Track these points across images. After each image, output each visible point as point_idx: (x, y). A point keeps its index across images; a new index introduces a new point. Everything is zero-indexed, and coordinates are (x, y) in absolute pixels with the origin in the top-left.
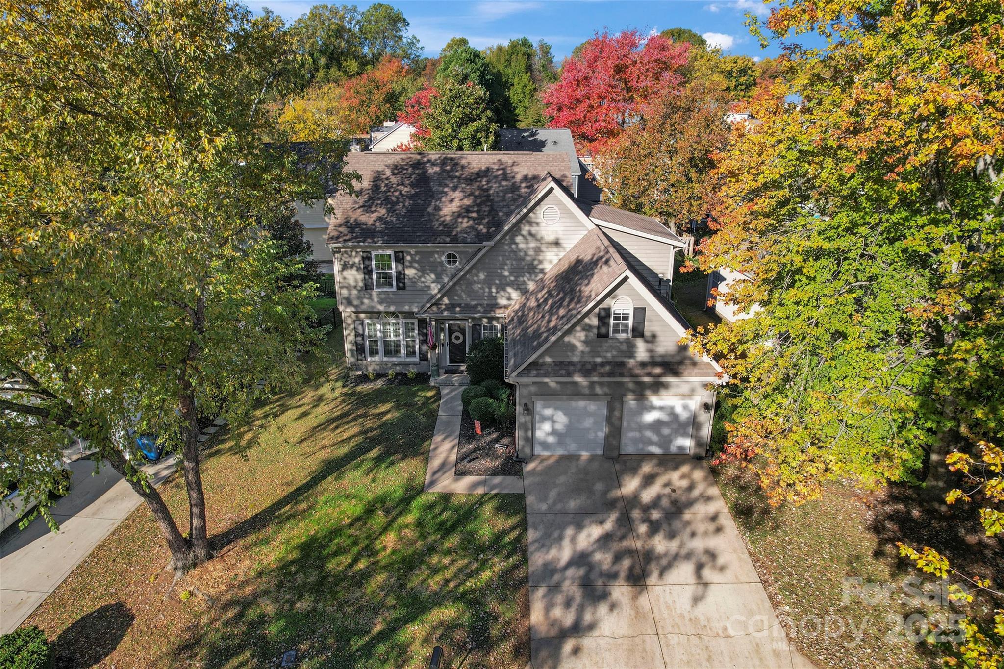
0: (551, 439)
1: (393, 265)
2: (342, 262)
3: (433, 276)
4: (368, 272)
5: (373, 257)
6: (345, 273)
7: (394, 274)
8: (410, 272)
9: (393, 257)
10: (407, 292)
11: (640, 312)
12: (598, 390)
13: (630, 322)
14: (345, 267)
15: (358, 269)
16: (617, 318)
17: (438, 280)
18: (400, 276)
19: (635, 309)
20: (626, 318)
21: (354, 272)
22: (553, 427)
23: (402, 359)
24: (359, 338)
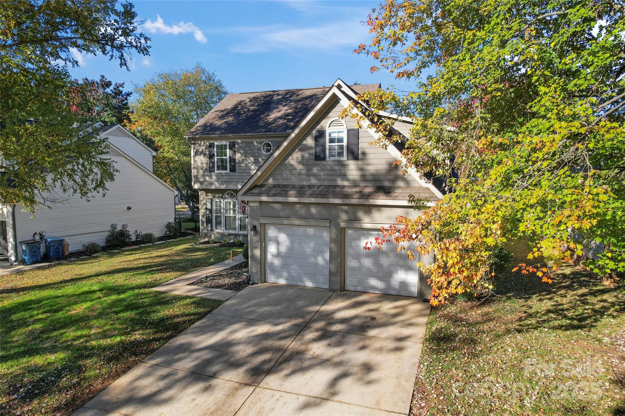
1: (228, 150)
2: (195, 151)
3: (252, 159)
4: (211, 156)
5: (215, 146)
6: (197, 158)
7: (228, 159)
8: (238, 156)
9: (228, 146)
10: (236, 174)
11: (354, 134)
13: (345, 143)
14: (196, 154)
15: (205, 155)
16: (332, 141)
17: (256, 162)
18: (232, 160)
19: (349, 131)
20: (340, 140)
21: (202, 157)
22: (278, 249)
23: (236, 232)
24: (208, 212)
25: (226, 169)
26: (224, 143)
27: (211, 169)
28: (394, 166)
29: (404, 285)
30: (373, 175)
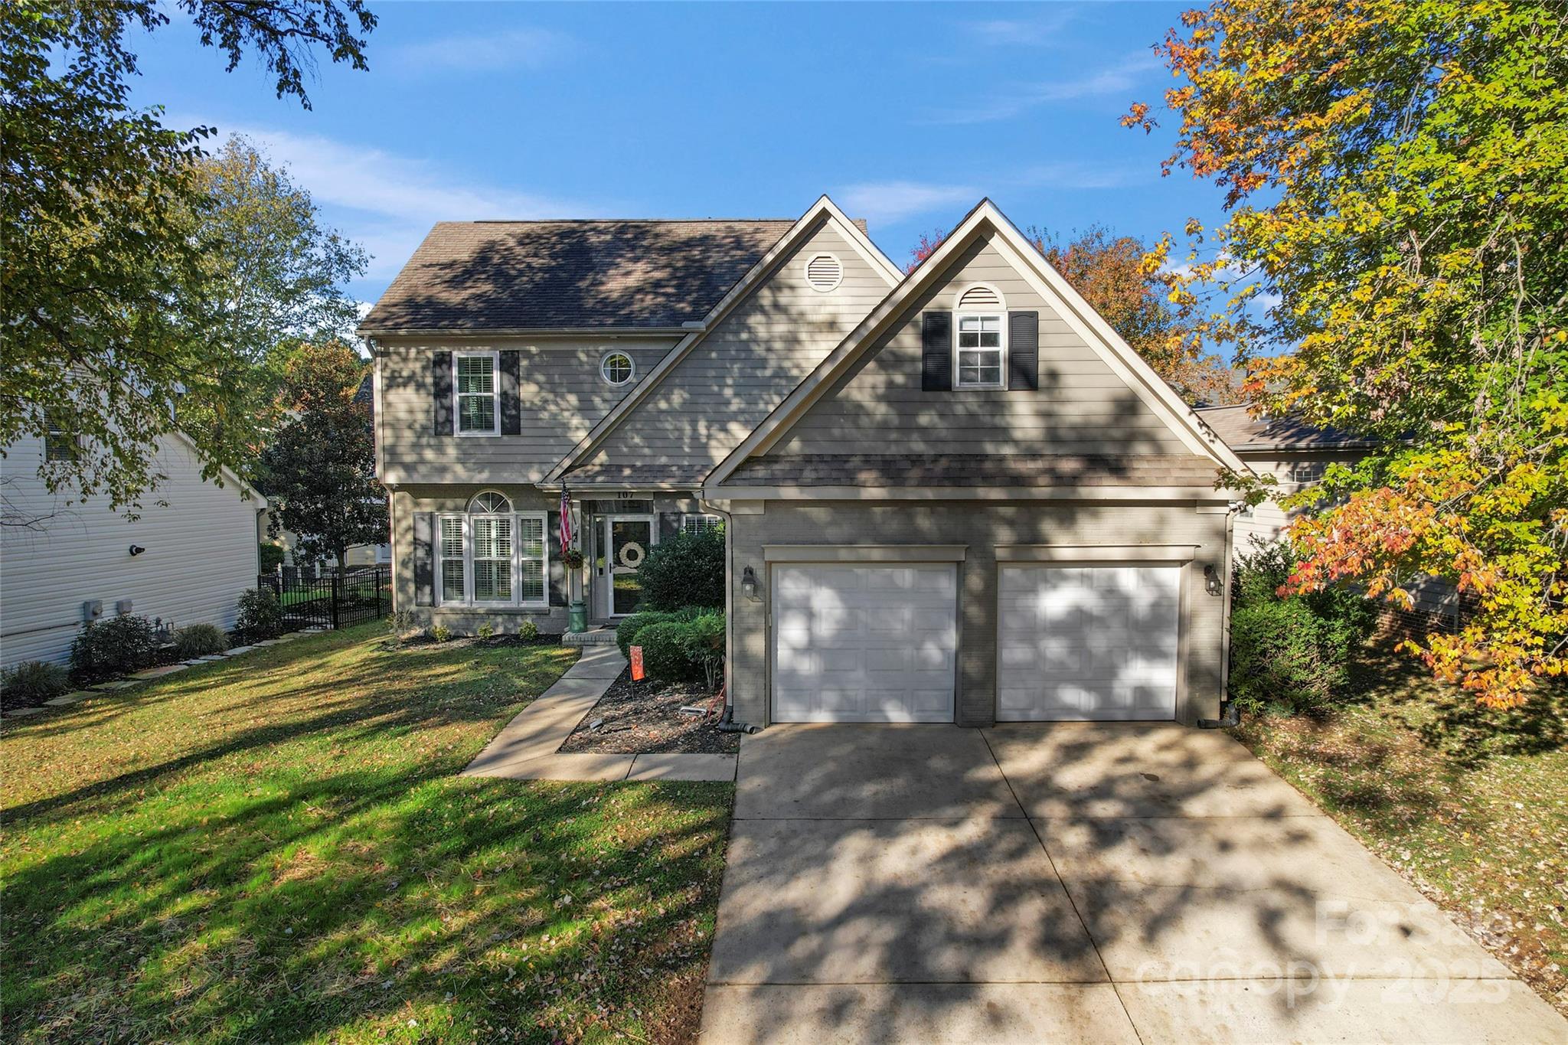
0: (807, 666)
1: (496, 375)
2: (387, 374)
3: (573, 399)
4: (441, 391)
5: (455, 361)
6: (393, 396)
7: (497, 398)
8: (528, 392)
9: (496, 363)
10: (522, 441)
11: (1025, 323)
12: (924, 522)
13: (1003, 348)
14: (392, 382)
15: (420, 386)
16: (968, 340)
17: (585, 408)
18: (511, 402)
19: (1013, 316)
20: (990, 339)
21: (409, 392)
22: (809, 629)
23: (512, 604)
24: (421, 553)
25: (490, 426)
26: (484, 352)
27: (441, 428)
28: (1128, 406)
29: (1145, 693)
30: (1074, 428)
